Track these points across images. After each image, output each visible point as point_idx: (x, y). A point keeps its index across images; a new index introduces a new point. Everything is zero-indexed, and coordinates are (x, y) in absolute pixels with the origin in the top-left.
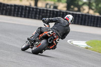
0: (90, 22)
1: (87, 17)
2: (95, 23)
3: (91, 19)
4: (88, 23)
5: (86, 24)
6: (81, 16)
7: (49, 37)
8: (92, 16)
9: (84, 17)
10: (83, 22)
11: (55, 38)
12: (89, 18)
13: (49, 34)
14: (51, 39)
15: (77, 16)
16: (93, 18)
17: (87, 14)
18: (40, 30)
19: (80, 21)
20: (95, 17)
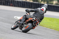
0: (27, 6)
1: (25, 3)
2: (30, 6)
3: (28, 4)
4: (26, 6)
5: (25, 7)
6: (22, 2)
7: (33, 22)
8: (28, 2)
9: (24, 3)
10: (23, 6)
11: (37, 22)
12: (26, 3)
13: (34, 20)
14: (35, 23)
15: (20, 2)
16: (29, 3)
17: (26, 1)
18: (25, 17)
19: (21, 5)
20: (30, 3)
